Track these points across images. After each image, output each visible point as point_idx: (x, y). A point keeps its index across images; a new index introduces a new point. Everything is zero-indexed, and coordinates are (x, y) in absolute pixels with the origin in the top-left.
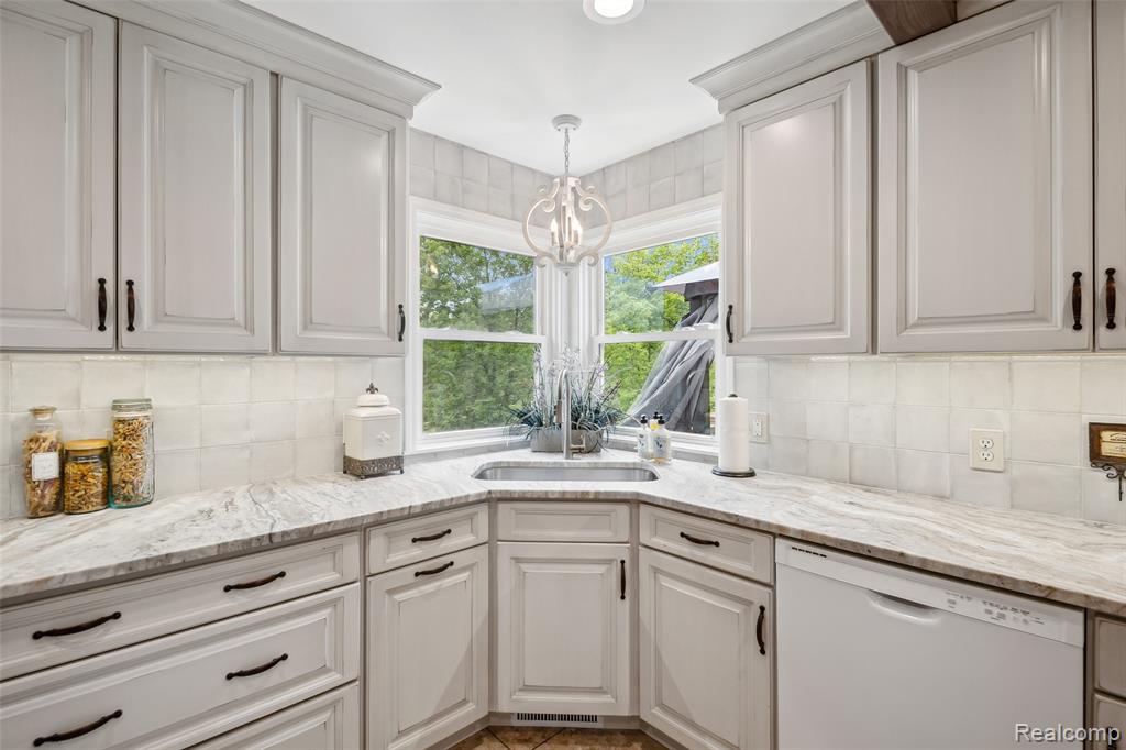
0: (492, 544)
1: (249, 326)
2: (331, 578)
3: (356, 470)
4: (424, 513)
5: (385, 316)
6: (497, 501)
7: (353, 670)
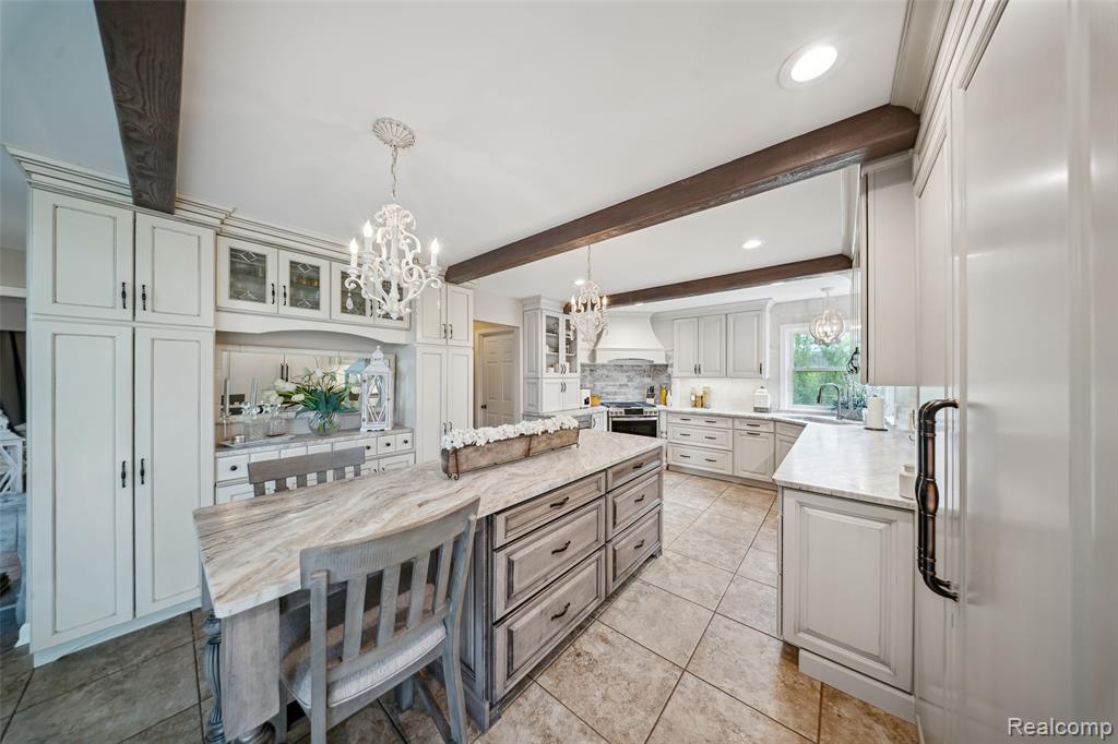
0: (774, 433)
1: (721, 371)
2: (725, 426)
3: (756, 410)
4: (750, 418)
5: (756, 367)
6: (775, 421)
7: (730, 448)
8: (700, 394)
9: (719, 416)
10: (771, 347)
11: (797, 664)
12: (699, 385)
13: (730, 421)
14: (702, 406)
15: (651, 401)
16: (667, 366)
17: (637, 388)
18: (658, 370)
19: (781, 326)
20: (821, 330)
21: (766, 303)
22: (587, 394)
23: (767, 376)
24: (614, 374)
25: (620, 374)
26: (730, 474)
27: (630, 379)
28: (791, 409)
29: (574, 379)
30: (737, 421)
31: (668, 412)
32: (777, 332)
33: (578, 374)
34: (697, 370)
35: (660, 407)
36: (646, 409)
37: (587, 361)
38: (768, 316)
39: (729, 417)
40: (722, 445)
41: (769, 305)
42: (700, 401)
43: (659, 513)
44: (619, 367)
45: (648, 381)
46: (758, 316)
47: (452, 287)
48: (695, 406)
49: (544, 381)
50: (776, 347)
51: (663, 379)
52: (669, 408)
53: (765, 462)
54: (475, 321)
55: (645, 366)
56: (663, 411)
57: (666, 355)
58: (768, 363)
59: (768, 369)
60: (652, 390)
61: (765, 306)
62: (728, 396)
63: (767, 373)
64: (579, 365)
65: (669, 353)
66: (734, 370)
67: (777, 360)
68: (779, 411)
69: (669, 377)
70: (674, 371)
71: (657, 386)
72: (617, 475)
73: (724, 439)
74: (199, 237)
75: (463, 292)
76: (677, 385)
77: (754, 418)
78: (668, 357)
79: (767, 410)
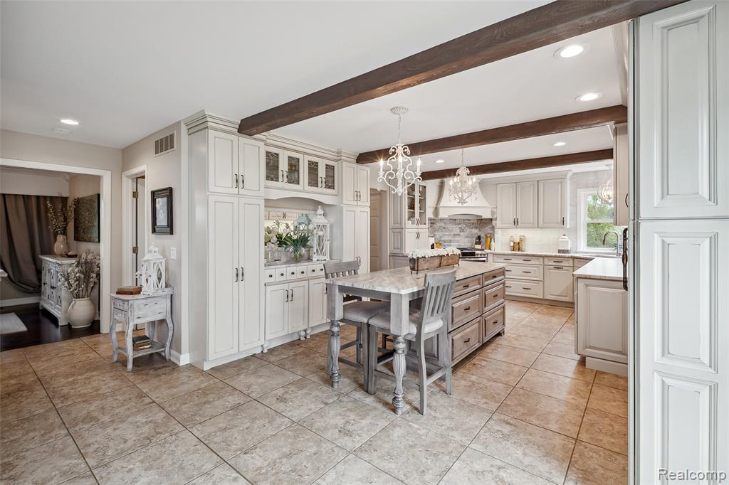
0: (573, 267)
1: (534, 223)
2: (538, 263)
3: (560, 251)
4: (555, 256)
5: (560, 220)
6: (574, 258)
7: (542, 279)
8: (518, 241)
9: (533, 256)
10: (571, 205)
11: (585, 365)
12: (516, 234)
13: (541, 259)
14: (519, 250)
15: (478, 247)
16: (491, 220)
17: (467, 237)
18: (483, 222)
19: (579, 190)
20: (605, 194)
21: (567, 173)
22: (432, 241)
23: (568, 227)
24: (449, 226)
25: (454, 226)
26: (542, 297)
27: (462, 230)
28: (585, 251)
29: (424, 229)
30: (546, 260)
31: (494, 254)
32: (575, 196)
33: (427, 226)
34: (516, 222)
35: (487, 251)
36: (477, 252)
37: (432, 216)
38: (568, 182)
39: (540, 256)
40: (536, 277)
41: (570, 174)
42: (517, 246)
43: (504, 308)
44: (453, 221)
45: (476, 231)
46: (561, 183)
47: (360, 166)
48: (513, 250)
49: (407, 230)
50: (575, 205)
51: (488, 229)
52: (493, 251)
53: (567, 288)
54: (371, 189)
55: (474, 219)
56: (490, 253)
57: (492, 212)
58: (568, 218)
59: (568, 221)
60: (479, 238)
61: (566, 175)
62: (538, 241)
63: (568, 225)
64: (427, 219)
65: (495, 210)
66: (544, 223)
67: (575, 214)
68: (577, 252)
69: (493, 228)
70: (498, 224)
71: (483, 235)
72: (487, 279)
73: (536, 273)
74: (259, 147)
75: (366, 169)
76: (499, 235)
77: (559, 257)
78: (493, 213)
79: (567, 251)
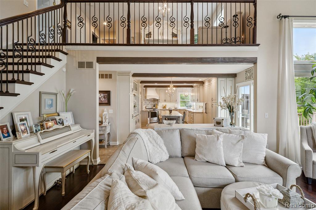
1: (169, 101)
12: (164, 104)
14: (165, 108)
15: (154, 108)
16: (158, 100)
17: (151, 105)
18: (155, 100)
23: (177, 102)
27: (149, 103)
28: (180, 108)
31: (161, 109)
34: (165, 101)
42: (164, 107)
45: (154, 103)
52: (158, 109)
60: (154, 105)
62: (169, 106)
66: (172, 101)
69: (158, 102)
70: (160, 101)
76: (160, 104)
78: (159, 98)
79: (177, 108)
